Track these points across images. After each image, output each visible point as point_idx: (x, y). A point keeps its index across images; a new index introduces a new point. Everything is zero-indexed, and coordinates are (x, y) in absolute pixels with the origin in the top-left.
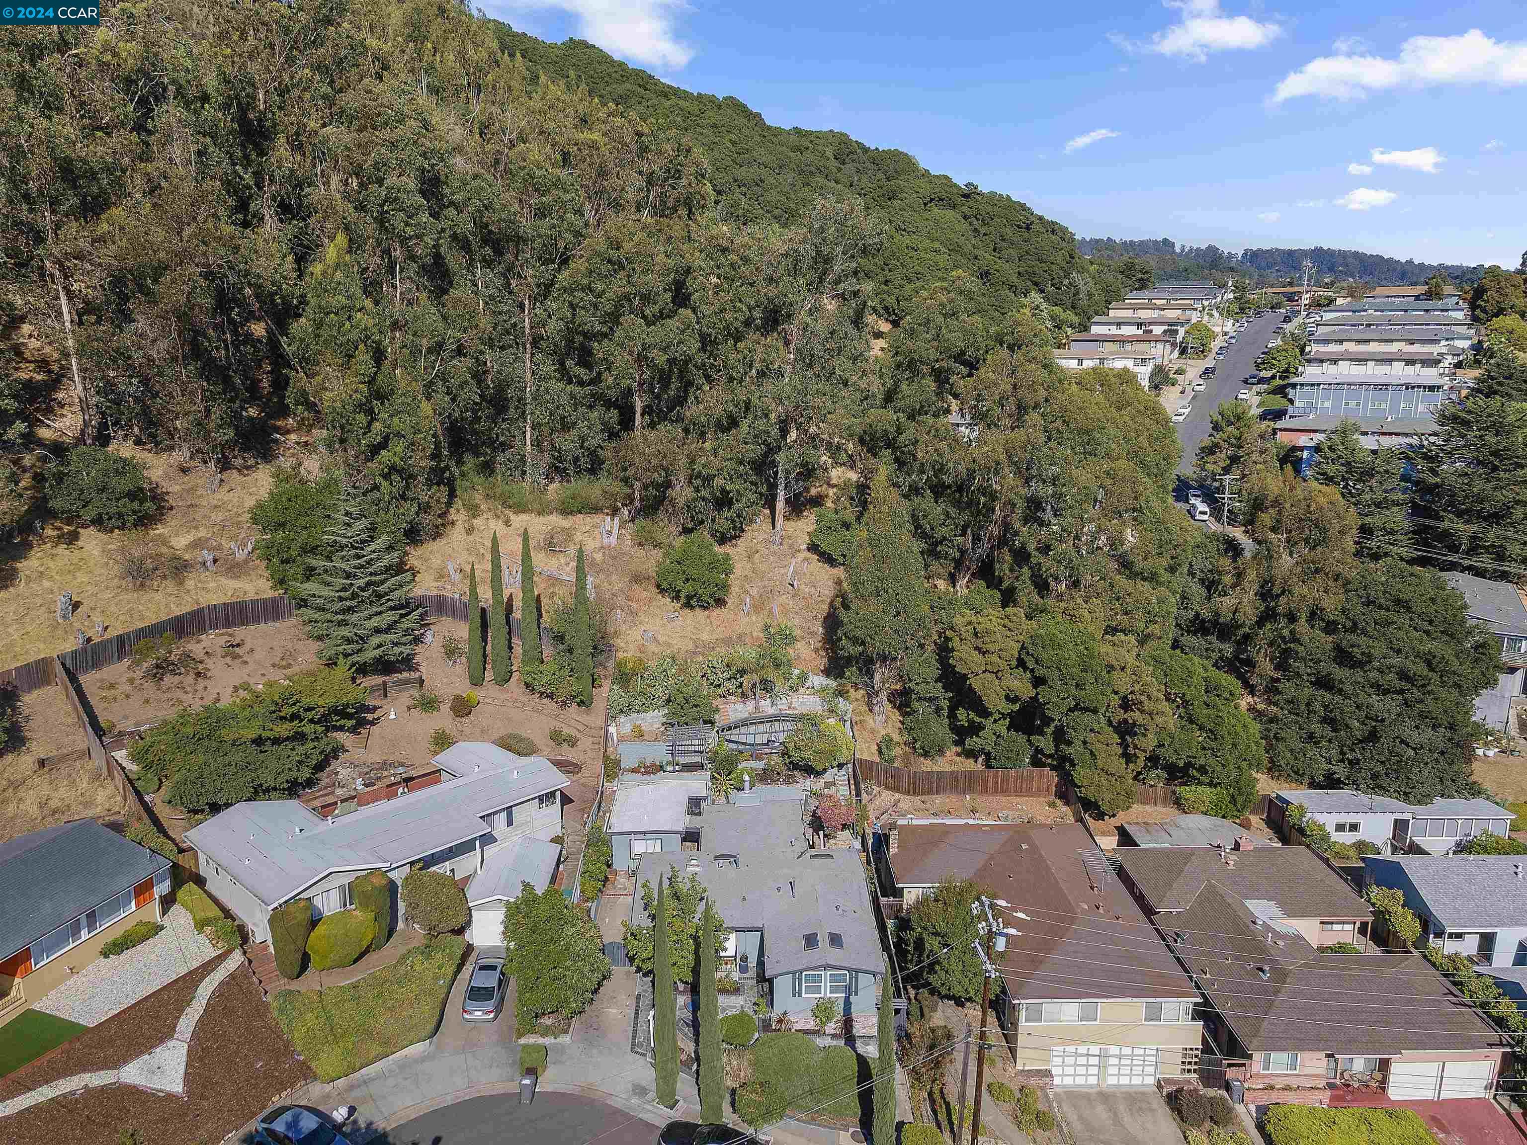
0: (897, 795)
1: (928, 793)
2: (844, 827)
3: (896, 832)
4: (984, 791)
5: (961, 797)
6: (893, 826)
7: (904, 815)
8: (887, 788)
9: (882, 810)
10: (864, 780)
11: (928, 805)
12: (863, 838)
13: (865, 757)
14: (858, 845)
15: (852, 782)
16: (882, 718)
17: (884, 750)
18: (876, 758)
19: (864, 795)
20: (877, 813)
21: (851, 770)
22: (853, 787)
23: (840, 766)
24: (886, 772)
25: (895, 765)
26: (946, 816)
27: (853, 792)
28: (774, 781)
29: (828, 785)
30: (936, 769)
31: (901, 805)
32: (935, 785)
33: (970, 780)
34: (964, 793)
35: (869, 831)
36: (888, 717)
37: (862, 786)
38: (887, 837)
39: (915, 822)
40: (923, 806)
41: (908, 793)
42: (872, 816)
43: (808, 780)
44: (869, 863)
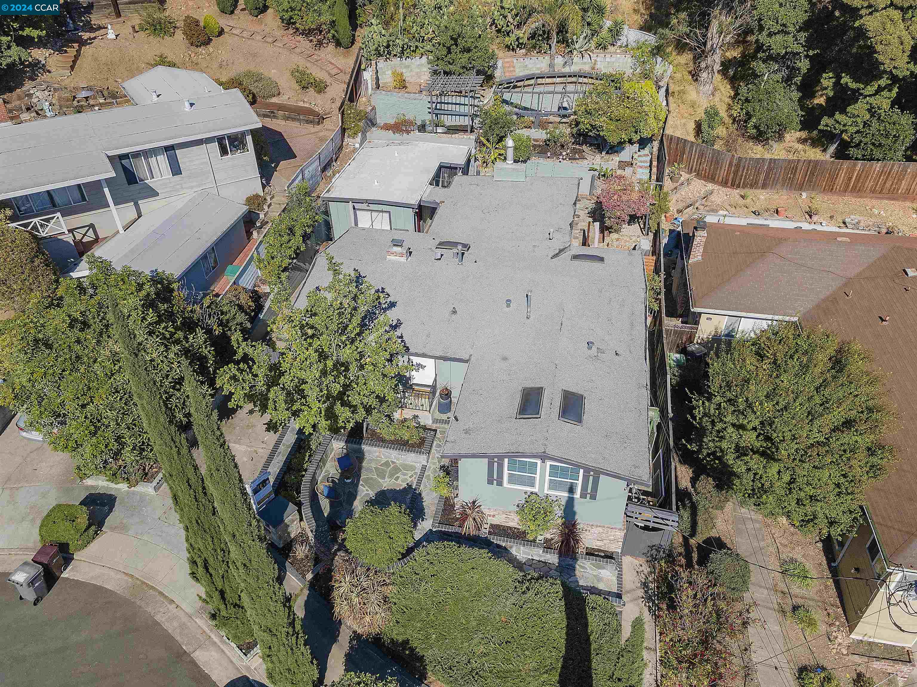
0: (710, 186)
1: (752, 186)
2: (633, 219)
3: (704, 233)
4: (830, 189)
5: (796, 194)
6: (700, 225)
7: (714, 211)
8: (699, 175)
9: (689, 202)
10: (671, 164)
11: (748, 201)
12: (656, 235)
13: (678, 134)
14: (646, 244)
15: (655, 163)
16: (709, 88)
17: (705, 127)
18: (691, 138)
19: (668, 184)
20: (680, 206)
21: (655, 149)
22: (654, 170)
23: (643, 143)
24: (702, 155)
25: (716, 147)
26: (771, 215)
27: (654, 177)
28: (555, 155)
29: (623, 165)
30: (768, 156)
31: (713, 198)
32: (762, 177)
33: (812, 174)
34: (801, 188)
35: (666, 226)
36: (715, 89)
37: (667, 171)
38: (689, 239)
39: (729, 221)
40: (741, 202)
41: (724, 183)
42: (673, 206)
43: (598, 156)
44: (657, 271)
